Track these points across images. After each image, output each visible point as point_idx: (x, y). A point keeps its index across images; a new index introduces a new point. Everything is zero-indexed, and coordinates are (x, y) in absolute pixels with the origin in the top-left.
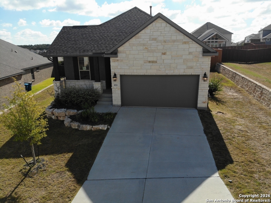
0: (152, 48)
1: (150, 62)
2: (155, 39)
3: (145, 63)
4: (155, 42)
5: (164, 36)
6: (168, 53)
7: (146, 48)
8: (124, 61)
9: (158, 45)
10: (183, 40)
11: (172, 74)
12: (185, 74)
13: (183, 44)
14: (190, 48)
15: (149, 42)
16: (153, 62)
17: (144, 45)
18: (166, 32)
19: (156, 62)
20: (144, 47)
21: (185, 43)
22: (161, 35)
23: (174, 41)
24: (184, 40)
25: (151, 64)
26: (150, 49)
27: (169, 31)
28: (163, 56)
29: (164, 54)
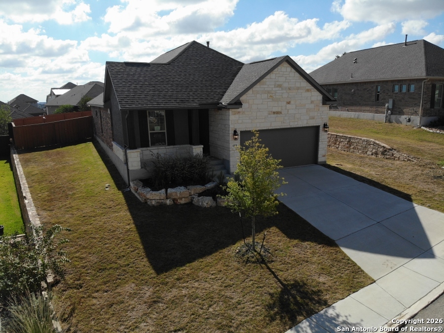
0: (277, 97)
1: (274, 113)
2: (280, 86)
3: (269, 114)
4: (280, 89)
5: (289, 82)
6: (292, 102)
7: (271, 96)
8: (246, 113)
9: (283, 93)
11: (296, 126)
12: (307, 125)
13: (306, 92)
14: (312, 96)
15: (274, 89)
16: (278, 113)
17: (269, 92)
18: (290, 78)
19: (281, 113)
20: (269, 95)
21: (308, 90)
22: (287, 81)
23: (298, 89)
24: (307, 88)
25: (276, 115)
26: (275, 97)
27: (293, 77)
28: (288, 105)
29: (289, 103)
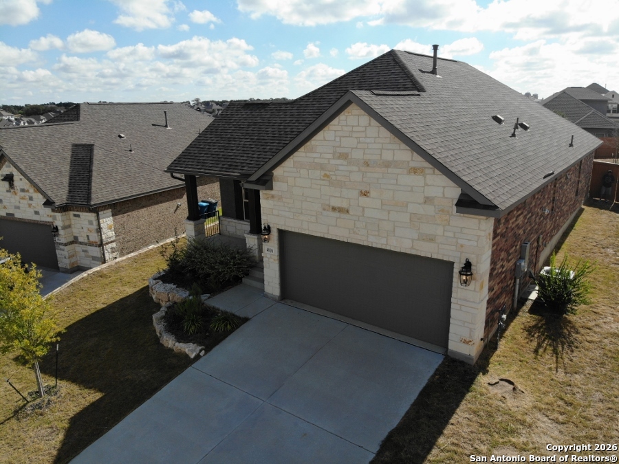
0: (339, 178)
1: (334, 209)
2: (344, 156)
3: (324, 210)
4: (345, 163)
5: (364, 149)
6: (373, 194)
7: (326, 175)
8: (284, 200)
9: (350, 172)
10: (408, 162)
11: (384, 247)
12: (414, 252)
13: (409, 173)
14: (426, 185)
15: (333, 162)
16: (340, 210)
17: (322, 167)
18: (368, 140)
19: (348, 212)
20: (323, 173)
21: (414, 171)
22: (359, 146)
23: (387, 165)
24: (412, 164)
25: (336, 214)
26: (334, 178)
27: (376, 137)
28: (363, 200)
29: (365, 194)
